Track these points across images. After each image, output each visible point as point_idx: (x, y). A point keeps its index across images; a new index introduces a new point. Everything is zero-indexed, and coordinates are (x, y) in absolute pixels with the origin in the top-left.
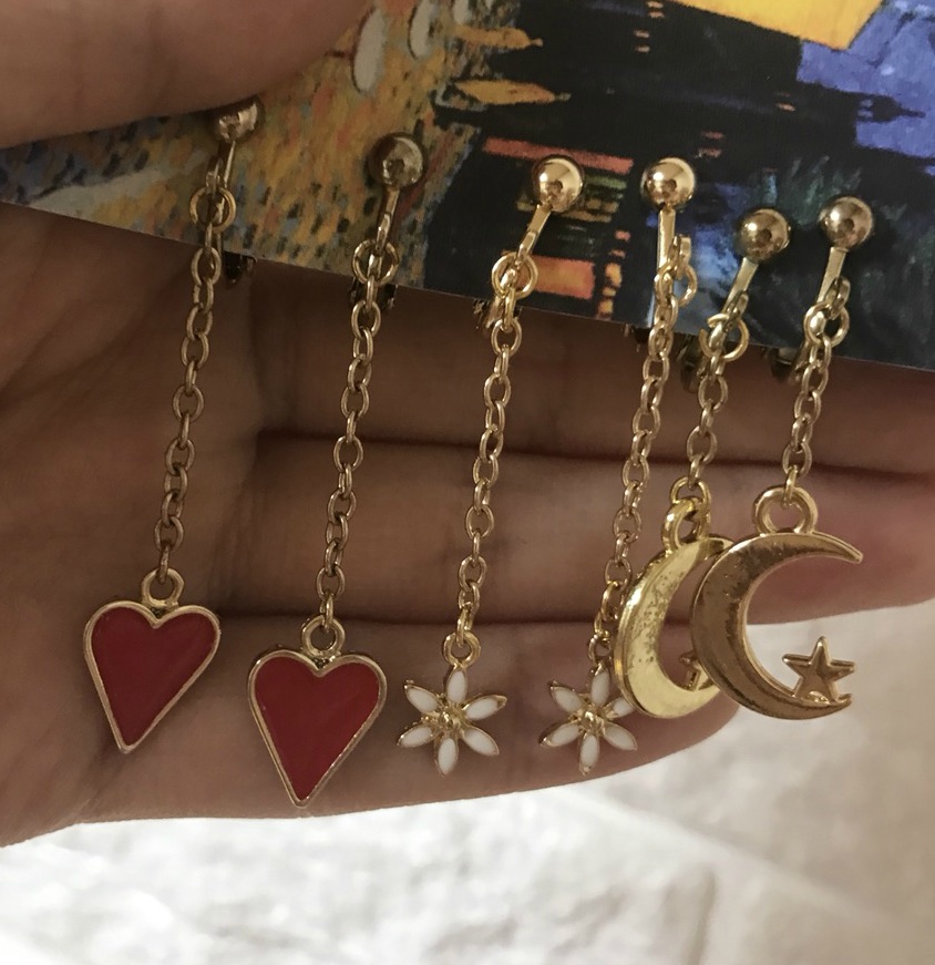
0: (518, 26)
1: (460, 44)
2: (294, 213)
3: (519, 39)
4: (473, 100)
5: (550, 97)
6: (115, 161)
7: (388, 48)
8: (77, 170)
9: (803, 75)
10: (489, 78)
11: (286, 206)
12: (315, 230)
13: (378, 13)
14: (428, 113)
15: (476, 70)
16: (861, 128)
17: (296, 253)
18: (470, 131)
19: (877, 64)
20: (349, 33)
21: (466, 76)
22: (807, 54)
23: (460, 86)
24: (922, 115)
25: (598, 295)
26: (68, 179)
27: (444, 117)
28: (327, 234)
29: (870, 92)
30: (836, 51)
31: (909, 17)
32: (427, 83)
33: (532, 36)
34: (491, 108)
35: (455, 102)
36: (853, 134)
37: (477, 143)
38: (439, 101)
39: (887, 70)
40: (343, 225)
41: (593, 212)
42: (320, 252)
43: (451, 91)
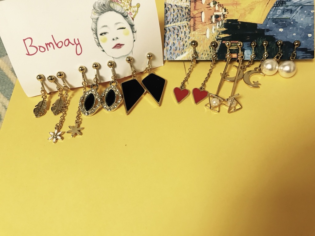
0: (224, 28)
1: (218, 31)
2: (202, 54)
3: (225, 29)
4: (220, 37)
5: (229, 35)
6: (182, 53)
7: (210, 33)
8: (178, 55)
9: (258, 28)
10: (222, 34)
11: (201, 54)
12: (205, 55)
13: (208, 29)
14: (216, 40)
15: (220, 34)
16: (265, 33)
17: (203, 58)
18: (221, 41)
19: (266, 25)
20: (205, 32)
21: (219, 34)
22: (258, 25)
23: (219, 36)
24: (272, 30)
25: (238, 57)
26: (178, 56)
27: (217, 40)
28: (206, 56)
29: (266, 28)
30: (261, 24)
31: (269, 19)
32: (215, 36)
33: (226, 29)
34: (223, 38)
35: (218, 38)
36: (264, 34)
37: (222, 42)
38: (217, 38)
39: (268, 26)
40: (208, 54)
41: (236, 48)
42: (206, 58)
43: (218, 37)
